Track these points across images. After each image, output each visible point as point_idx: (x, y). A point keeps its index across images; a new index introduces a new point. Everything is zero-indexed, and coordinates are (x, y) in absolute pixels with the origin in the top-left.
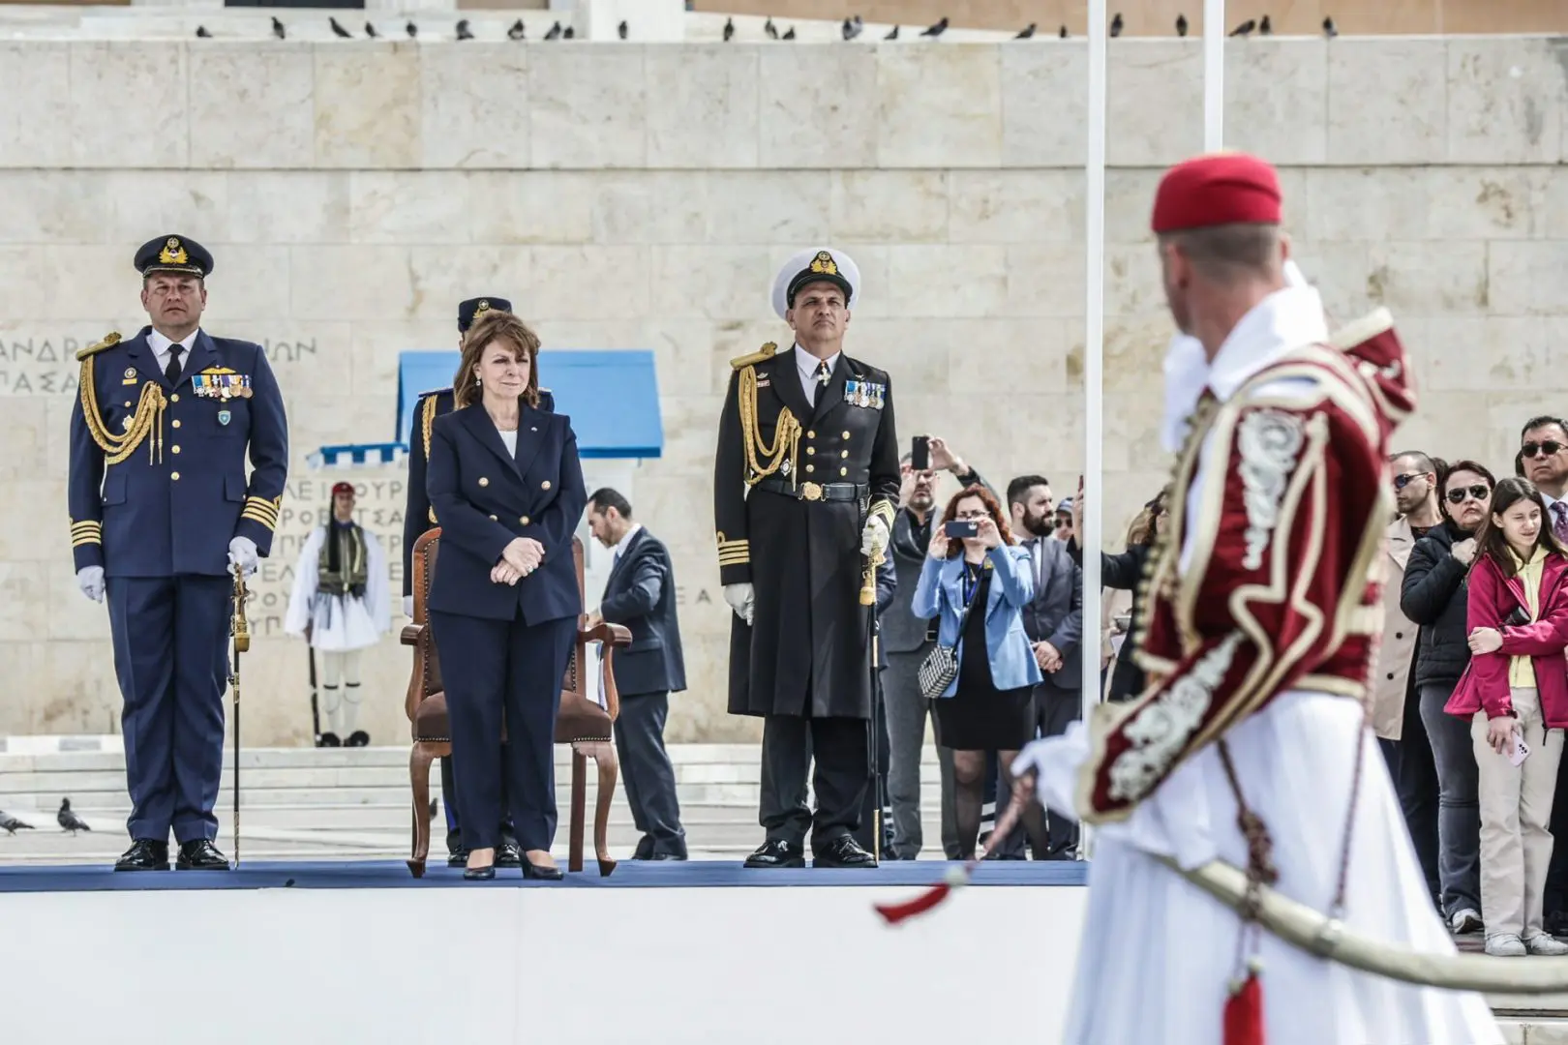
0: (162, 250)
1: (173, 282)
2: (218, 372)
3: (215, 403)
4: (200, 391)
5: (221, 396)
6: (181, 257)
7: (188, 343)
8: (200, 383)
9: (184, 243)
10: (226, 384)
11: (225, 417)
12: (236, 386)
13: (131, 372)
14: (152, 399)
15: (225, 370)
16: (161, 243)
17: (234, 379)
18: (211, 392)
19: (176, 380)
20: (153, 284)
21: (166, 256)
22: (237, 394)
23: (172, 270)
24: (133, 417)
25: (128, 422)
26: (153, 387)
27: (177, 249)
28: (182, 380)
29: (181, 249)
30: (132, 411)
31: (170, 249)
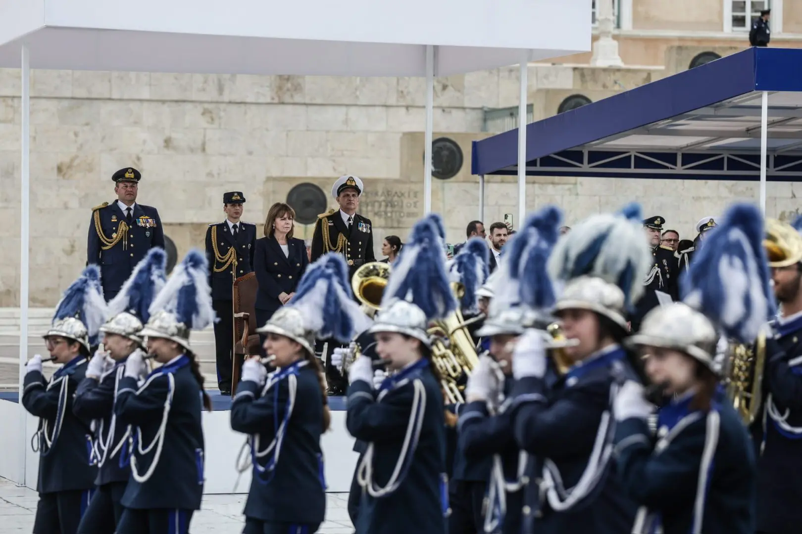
0: (126, 173)
1: (129, 185)
2: (144, 217)
3: (145, 228)
4: (140, 224)
5: (147, 226)
6: (132, 176)
7: (132, 207)
8: (139, 222)
9: (134, 171)
10: (148, 222)
11: (148, 234)
12: (150, 223)
13: (114, 217)
14: (123, 227)
15: (147, 217)
16: (125, 170)
17: (150, 220)
18: (143, 225)
19: (131, 220)
20: (121, 185)
21: (127, 175)
22: (152, 226)
23: (129, 180)
24: (116, 233)
25: (114, 235)
26: (123, 223)
27: (131, 173)
28: (133, 221)
29: (133, 173)
30: (116, 231)
31: (129, 173)
